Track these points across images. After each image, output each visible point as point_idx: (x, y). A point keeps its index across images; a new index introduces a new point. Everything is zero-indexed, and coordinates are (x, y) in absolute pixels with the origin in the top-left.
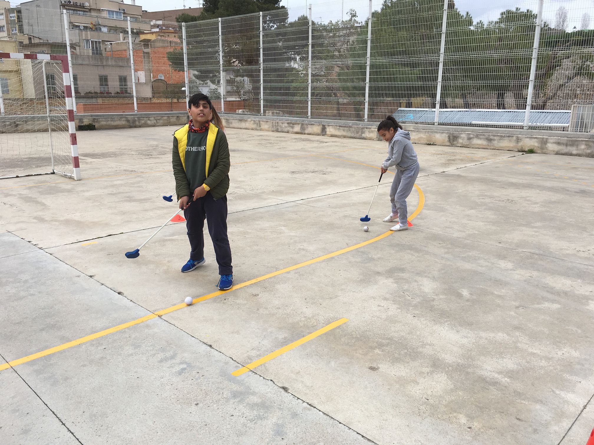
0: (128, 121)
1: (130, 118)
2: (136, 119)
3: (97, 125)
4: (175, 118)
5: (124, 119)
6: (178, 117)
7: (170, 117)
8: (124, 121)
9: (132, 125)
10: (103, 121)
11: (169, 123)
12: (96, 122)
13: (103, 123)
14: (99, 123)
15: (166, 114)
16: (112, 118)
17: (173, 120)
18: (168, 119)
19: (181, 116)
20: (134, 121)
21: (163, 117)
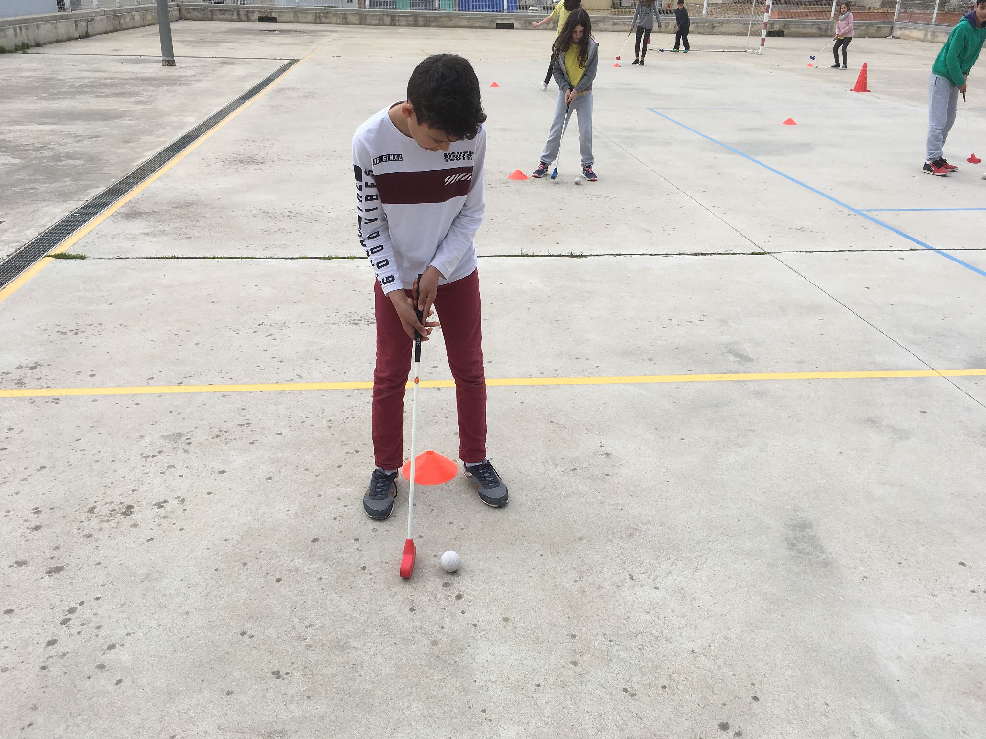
0: (820, 29)
1: (823, 26)
2: (830, 27)
3: (786, 31)
4: (876, 28)
5: (816, 27)
6: (879, 27)
7: (869, 27)
8: (815, 28)
9: (822, 33)
10: (793, 28)
11: (867, 34)
12: (787, 28)
13: (793, 30)
14: (789, 30)
15: (865, 23)
16: (804, 24)
17: (872, 30)
18: (866, 30)
19: (883, 27)
20: (827, 30)
21: (861, 26)
